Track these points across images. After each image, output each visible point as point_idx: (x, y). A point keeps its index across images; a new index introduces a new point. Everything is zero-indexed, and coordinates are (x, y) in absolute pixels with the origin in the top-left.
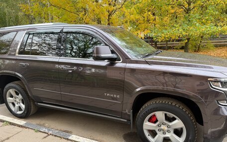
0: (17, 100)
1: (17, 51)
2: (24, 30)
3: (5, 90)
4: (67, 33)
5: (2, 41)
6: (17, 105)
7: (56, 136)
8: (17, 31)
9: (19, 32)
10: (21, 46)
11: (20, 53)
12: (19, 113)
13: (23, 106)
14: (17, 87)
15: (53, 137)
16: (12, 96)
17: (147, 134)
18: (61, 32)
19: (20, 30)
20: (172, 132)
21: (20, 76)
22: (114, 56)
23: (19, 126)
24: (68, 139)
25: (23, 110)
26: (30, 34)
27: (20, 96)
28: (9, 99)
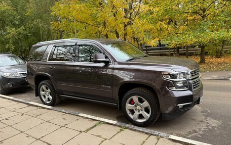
0: (47, 93)
1: (48, 59)
2: (53, 44)
3: (39, 86)
4: (79, 45)
5: (37, 52)
6: (47, 97)
7: (70, 114)
8: (48, 45)
9: (49, 46)
10: (50, 55)
11: (49, 60)
12: (48, 102)
13: (51, 97)
14: (47, 83)
15: (69, 115)
16: (43, 91)
17: (128, 112)
18: (76, 45)
19: (50, 44)
20: (143, 110)
21: (50, 76)
22: (107, 60)
23: (48, 109)
24: (78, 116)
25: (51, 100)
26: (56, 47)
27: (49, 90)
28: (42, 93)
